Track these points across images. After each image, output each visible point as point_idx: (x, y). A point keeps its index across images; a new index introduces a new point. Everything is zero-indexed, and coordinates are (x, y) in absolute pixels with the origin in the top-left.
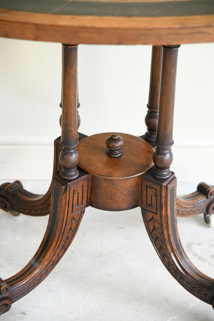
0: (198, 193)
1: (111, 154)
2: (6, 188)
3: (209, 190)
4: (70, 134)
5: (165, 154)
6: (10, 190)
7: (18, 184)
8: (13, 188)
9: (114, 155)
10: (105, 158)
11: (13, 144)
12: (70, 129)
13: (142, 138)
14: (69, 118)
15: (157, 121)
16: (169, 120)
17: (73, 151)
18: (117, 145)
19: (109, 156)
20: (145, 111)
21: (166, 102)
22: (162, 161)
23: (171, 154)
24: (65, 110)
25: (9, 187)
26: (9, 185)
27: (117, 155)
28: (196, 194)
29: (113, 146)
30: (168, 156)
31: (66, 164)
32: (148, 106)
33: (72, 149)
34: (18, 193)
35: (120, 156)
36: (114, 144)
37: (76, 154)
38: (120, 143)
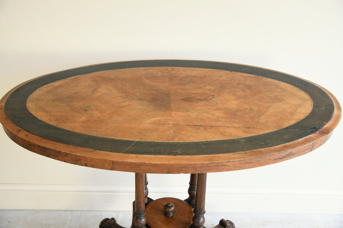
0: (220, 226)
1: (167, 215)
2: (106, 223)
3: (226, 225)
4: (140, 209)
5: (199, 219)
6: (108, 224)
7: (113, 220)
8: (109, 223)
9: (168, 215)
10: (162, 217)
11: (112, 192)
12: (140, 206)
13: (186, 202)
14: (139, 200)
15: (196, 193)
16: (202, 201)
17: (143, 218)
18: (171, 210)
19: (165, 215)
20: (188, 186)
21: (201, 191)
22: (198, 222)
23: (204, 218)
24: (137, 195)
25: (107, 223)
26: (108, 221)
27: (171, 215)
28: (219, 226)
29: (168, 211)
30: (202, 219)
31: (138, 225)
32: (190, 184)
33: (142, 217)
34: (113, 226)
35: (173, 216)
36: (168, 209)
37: (144, 219)
38: (172, 208)
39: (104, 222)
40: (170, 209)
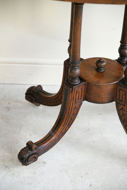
2: (33, 89)
4: (76, 58)
8: (37, 89)
9: (100, 70)
10: (95, 72)
12: (76, 55)
14: (76, 48)
17: (77, 68)
19: (97, 71)
24: (74, 43)
27: (102, 70)
29: (100, 65)
31: (73, 75)
32: (120, 42)
34: (40, 92)
35: (104, 71)
36: (101, 64)
37: (79, 69)
38: (104, 64)
39: (30, 89)
40: (102, 64)
